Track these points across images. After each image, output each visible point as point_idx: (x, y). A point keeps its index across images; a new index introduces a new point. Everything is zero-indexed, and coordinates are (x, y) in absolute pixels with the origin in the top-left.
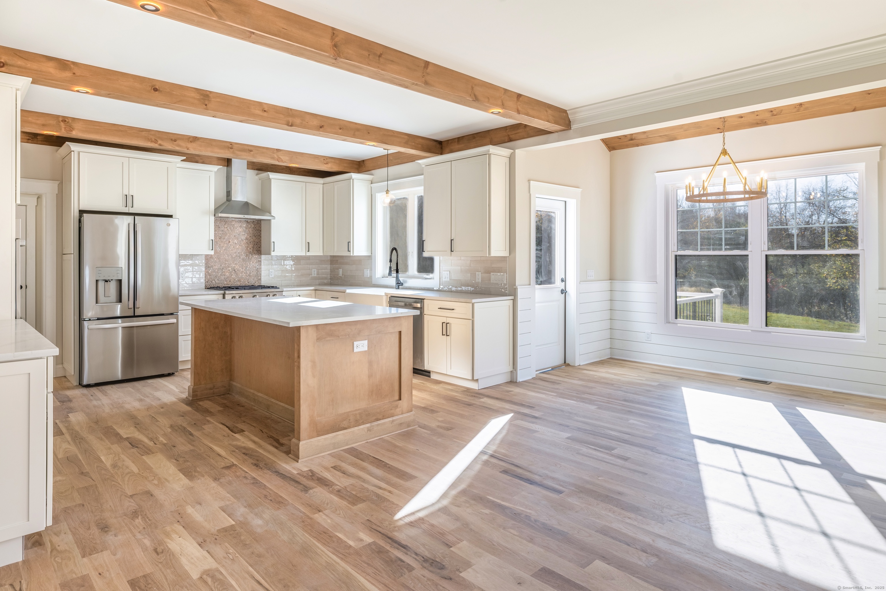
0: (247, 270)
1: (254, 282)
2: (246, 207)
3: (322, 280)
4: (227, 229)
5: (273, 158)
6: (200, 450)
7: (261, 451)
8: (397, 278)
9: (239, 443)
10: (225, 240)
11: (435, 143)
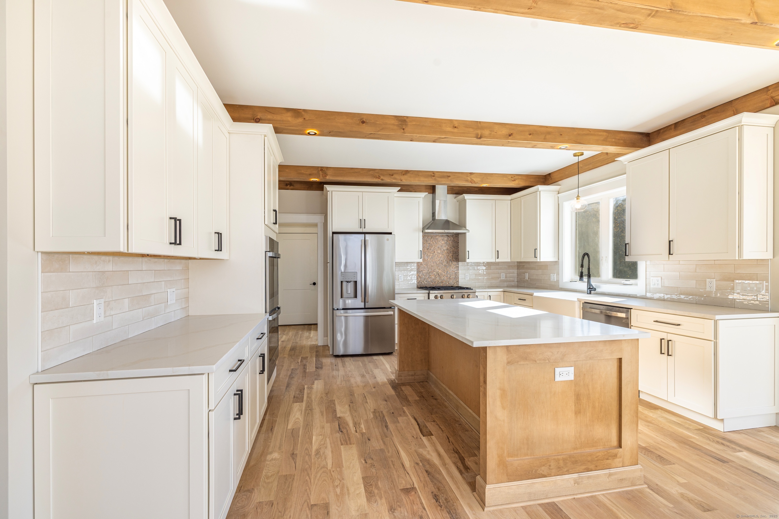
0: (448, 274)
1: (453, 283)
2: (447, 224)
3: (510, 283)
4: (433, 242)
5: (467, 181)
6: (388, 452)
7: (444, 472)
8: (589, 282)
9: (425, 453)
10: (431, 251)
11: (640, 137)
